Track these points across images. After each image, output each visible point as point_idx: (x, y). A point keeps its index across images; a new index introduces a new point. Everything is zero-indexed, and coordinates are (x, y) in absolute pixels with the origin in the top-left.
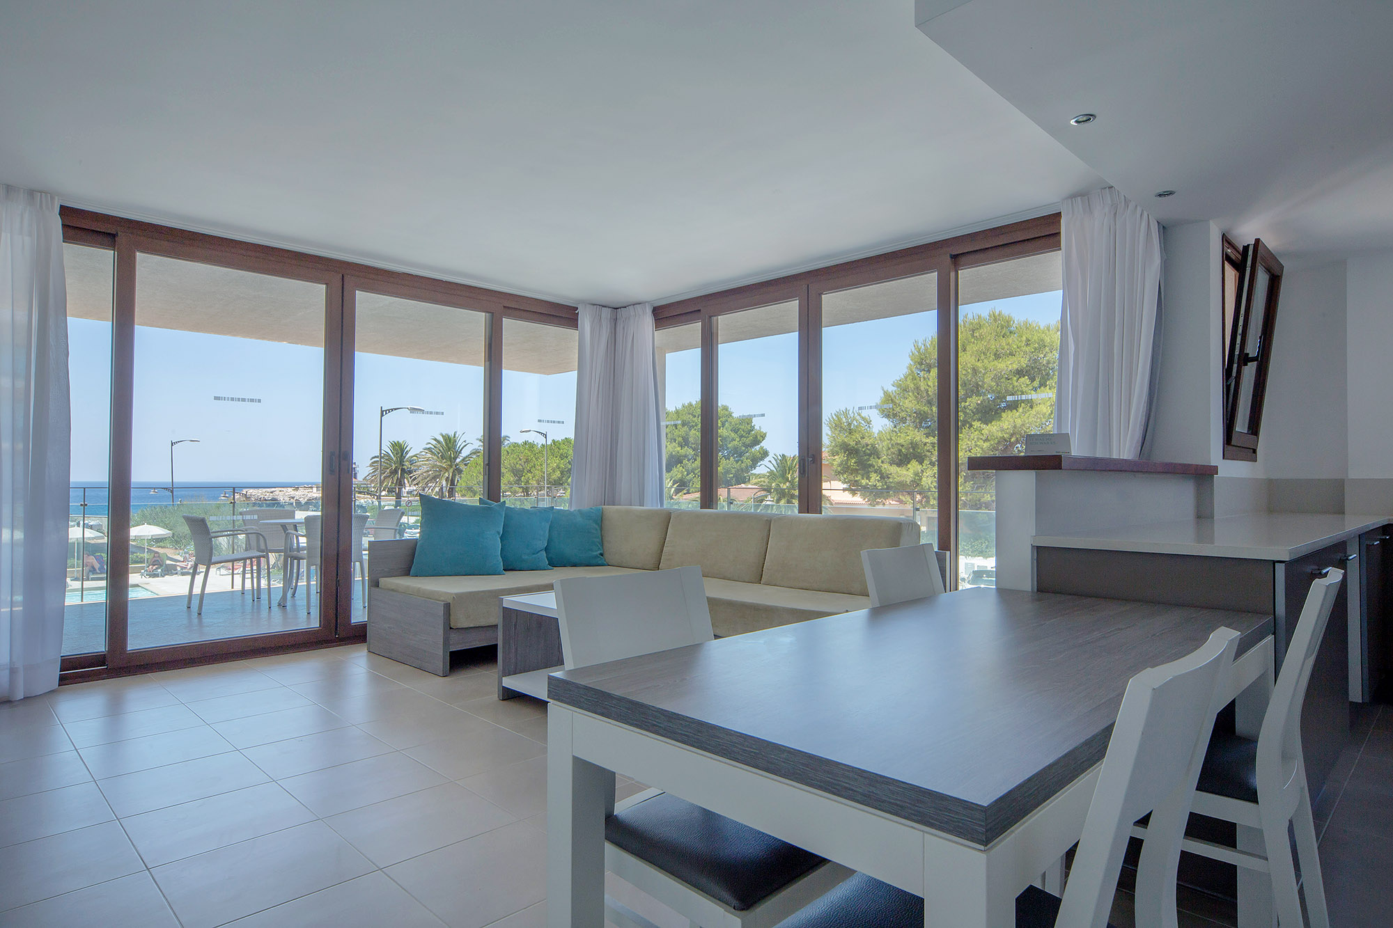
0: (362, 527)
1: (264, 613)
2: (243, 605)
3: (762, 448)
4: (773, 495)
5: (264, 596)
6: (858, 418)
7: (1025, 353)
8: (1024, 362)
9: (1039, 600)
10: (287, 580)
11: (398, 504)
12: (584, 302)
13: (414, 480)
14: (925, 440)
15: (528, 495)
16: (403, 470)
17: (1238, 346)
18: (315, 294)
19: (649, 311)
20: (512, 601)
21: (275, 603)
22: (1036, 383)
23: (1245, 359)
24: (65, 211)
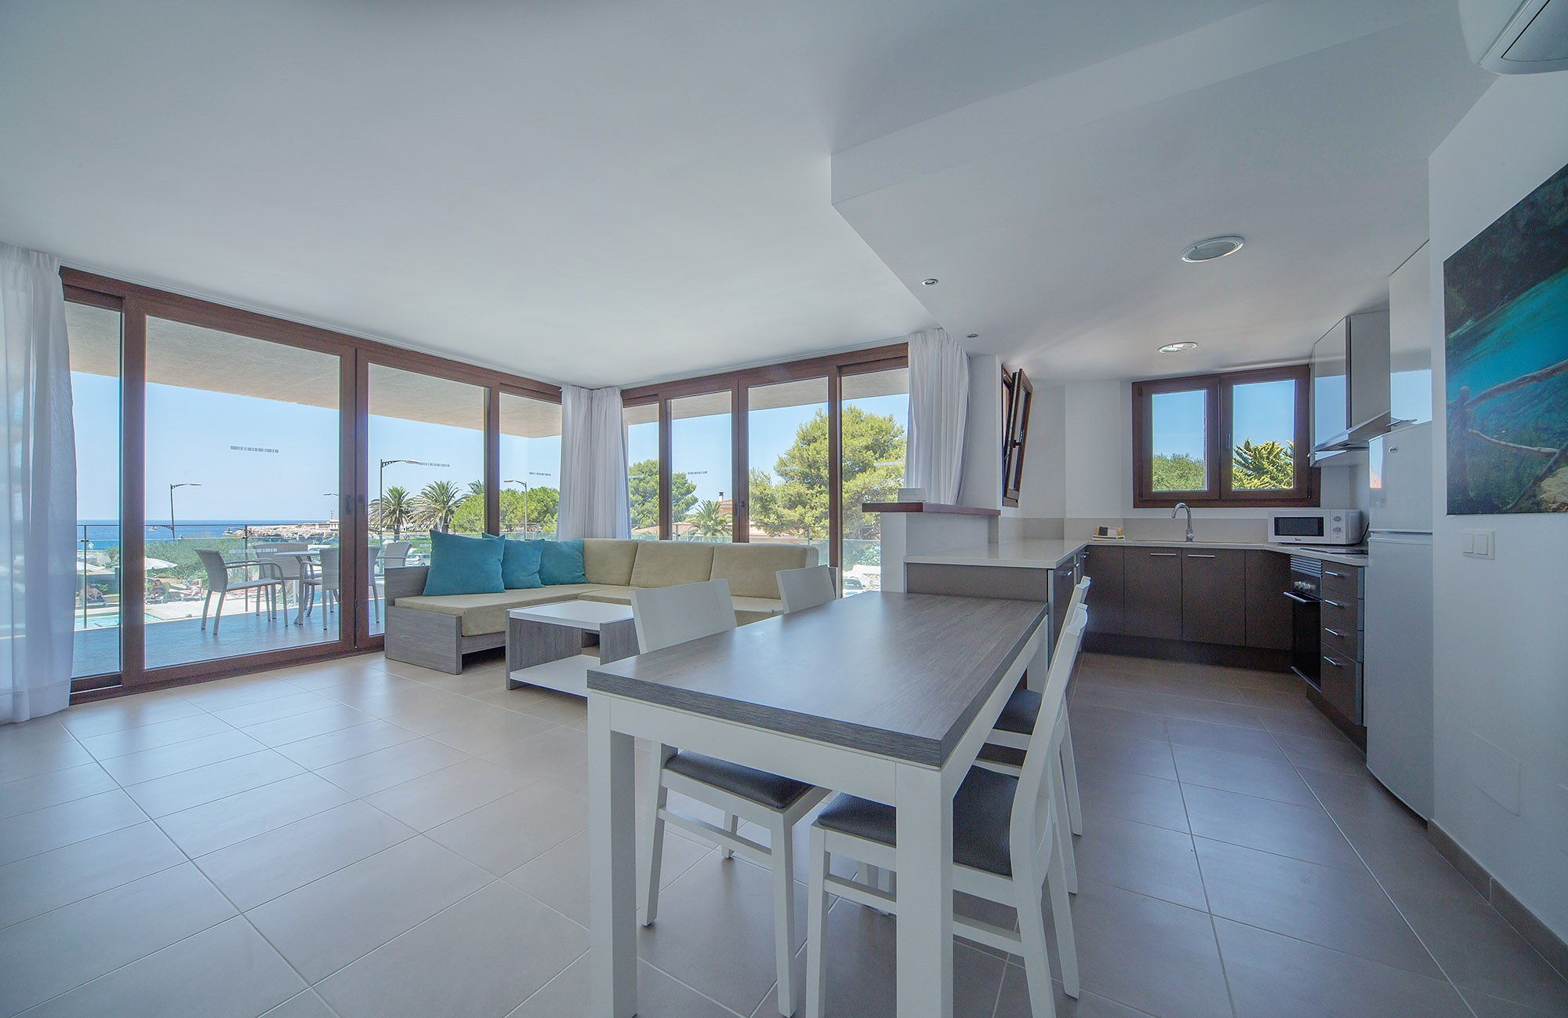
0: (375, 556)
1: (281, 630)
2: (258, 625)
3: (693, 496)
4: (702, 529)
5: (280, 617)
6: (762, 475)
7: (870, 435)
8: (870, 441)
9: (909, 599)
10: (302, 600)
11: (397, 538)
12: (565, 383)
13: (411, 519)
14: (807, 492)
15: (511, 531)
16: (401, 511)
17: (1010, 435)
18: (331, 365)
19: (618, 393)
20: (516, 613)
21: (291, 622)
22: (877, 455)
23: (1014, 444)
24: (65, 272)
